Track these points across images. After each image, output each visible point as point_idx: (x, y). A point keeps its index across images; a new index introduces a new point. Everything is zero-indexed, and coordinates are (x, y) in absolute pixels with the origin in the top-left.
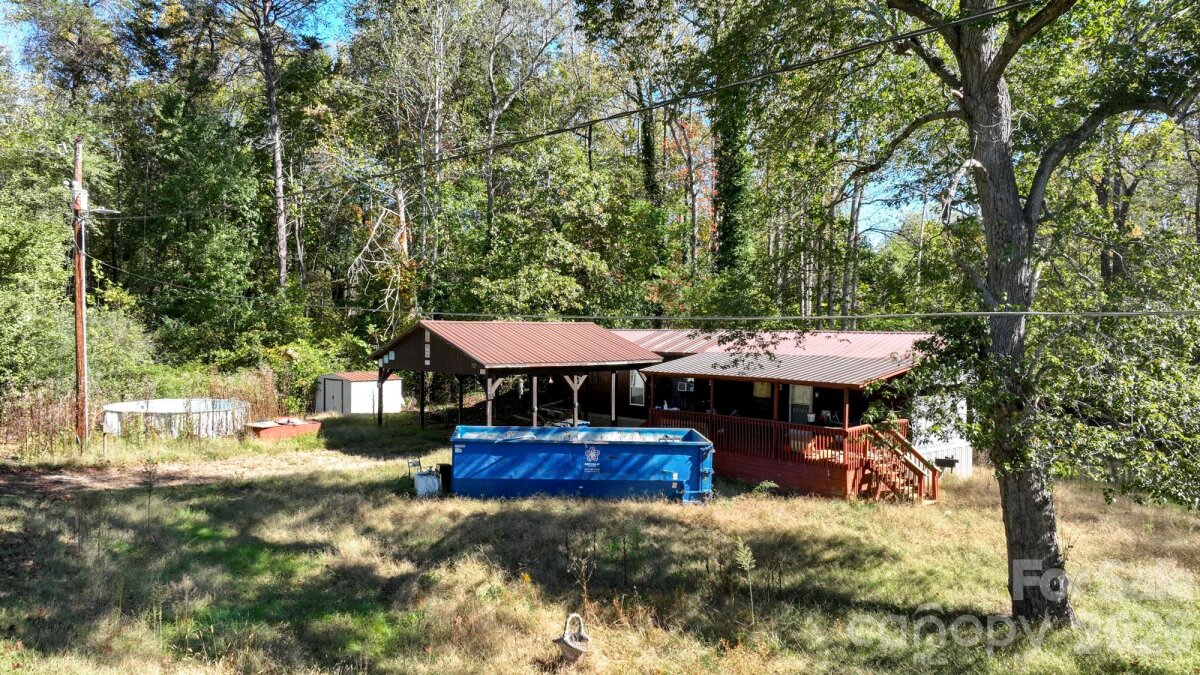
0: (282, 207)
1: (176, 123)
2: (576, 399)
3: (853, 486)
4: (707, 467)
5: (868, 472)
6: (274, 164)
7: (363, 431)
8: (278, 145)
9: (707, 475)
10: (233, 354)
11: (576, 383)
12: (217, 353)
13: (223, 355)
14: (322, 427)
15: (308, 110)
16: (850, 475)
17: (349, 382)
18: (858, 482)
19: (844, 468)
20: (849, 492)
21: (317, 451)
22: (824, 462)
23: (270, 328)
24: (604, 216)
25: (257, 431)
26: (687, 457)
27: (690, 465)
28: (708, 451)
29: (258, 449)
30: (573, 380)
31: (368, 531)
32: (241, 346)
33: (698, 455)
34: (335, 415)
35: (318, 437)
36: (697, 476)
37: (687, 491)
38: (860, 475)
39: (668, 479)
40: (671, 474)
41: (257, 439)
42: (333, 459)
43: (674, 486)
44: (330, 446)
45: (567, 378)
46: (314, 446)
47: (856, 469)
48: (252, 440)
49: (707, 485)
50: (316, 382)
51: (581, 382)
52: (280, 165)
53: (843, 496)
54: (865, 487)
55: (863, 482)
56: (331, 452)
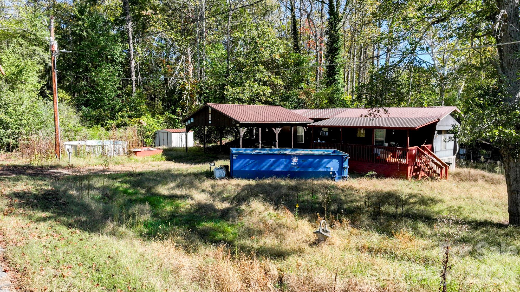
0: (133, 57)
1: (85, 18)
2: (277, 138)
3: (410, 173)
4: (346, 165)
5: (416, 167)
6: (129, 37)
7: (181, 153)
8: (130, 29)
9: (346, 168)
10: (115, 122)
11: (277, 131)
12: (107, 121)
13: (111, 123)
14: (163, 152)
15: (144, 13)
16: (409, 168)
17: (171, 133)
18: (412, 172)
19: (406, 165)
20: (408, 176)
21: (162, 162)
22: (396, 163)
23: (131, 111)
24: (281, 59)
25: (135, 152)
26: (337, 160)
27: (338, 164)
28: (346, 158)
29: (136, 161)
30: (276, 130)
31: (203, 191)
32: (118, 119)
33: (342, 160)
34: (166, 147)
35: (162, 155)
36: (341, 169)
37: (337, 176)
38: (413, 169)
39: (328, 170)
40: (329, 168)
41: (135, 156)
42: (171, 165)
43: (331, 173)
44: (168, 160)
45: (273, 129)
46: (160, 160)
47: (411, 166)
48: (133, 156)
49: (346, 173)
50: (155, 134)
51: (279, 131)
52: (131, 38)
53: (406, 178)
54: (414, 174)
55: (414, 172)
56: (168, 162)
